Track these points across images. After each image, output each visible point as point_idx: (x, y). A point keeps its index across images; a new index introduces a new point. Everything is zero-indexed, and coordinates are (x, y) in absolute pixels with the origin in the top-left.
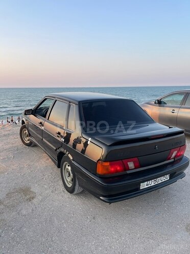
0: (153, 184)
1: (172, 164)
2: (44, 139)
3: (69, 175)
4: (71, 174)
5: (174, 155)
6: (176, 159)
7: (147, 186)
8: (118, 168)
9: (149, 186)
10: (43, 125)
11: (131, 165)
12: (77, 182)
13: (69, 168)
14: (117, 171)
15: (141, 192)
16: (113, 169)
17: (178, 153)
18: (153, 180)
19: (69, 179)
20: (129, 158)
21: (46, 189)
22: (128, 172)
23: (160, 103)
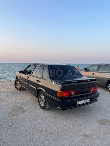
0: (83, 103)
1: (92, 94)
2: (29, 85)
3: (43, 100)
4: (44, 100)
5: (92, 90)
6: (93, 92)
7: (80, 104)
8: (67, 94)
9: (81, 103)
10: (29, 78)
11: (73, 93)
12: (47, 103)
13: (43, 97)
14: (66, 95)
15: (77, 106)
16: (64, 95)
17: (94, 89)
18: (83, 101)
19: (43, 103)
20: (72, 90)
21: (31, 108)
22: (71, 96)
23: (86, 70)
